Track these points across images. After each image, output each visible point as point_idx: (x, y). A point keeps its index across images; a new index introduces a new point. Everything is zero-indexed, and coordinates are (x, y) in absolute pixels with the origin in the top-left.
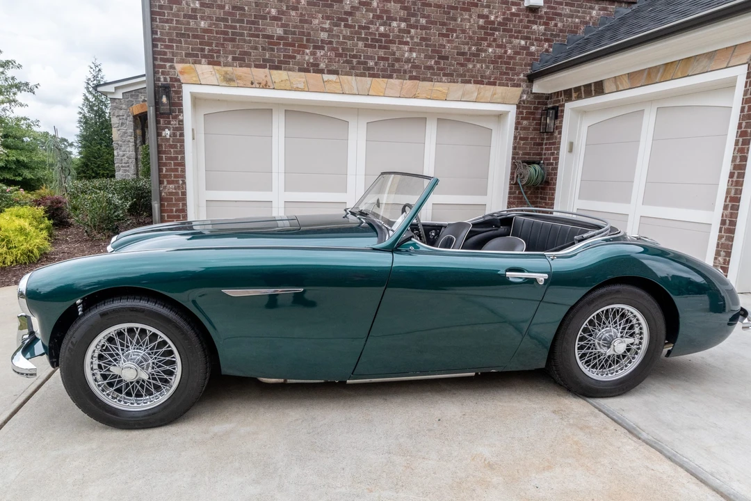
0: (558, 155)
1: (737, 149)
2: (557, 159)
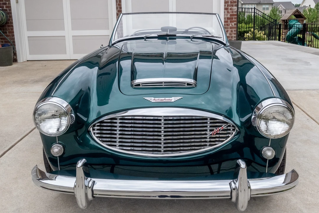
0: (10, 4)
1: (117, 4)
2: (9, 7)
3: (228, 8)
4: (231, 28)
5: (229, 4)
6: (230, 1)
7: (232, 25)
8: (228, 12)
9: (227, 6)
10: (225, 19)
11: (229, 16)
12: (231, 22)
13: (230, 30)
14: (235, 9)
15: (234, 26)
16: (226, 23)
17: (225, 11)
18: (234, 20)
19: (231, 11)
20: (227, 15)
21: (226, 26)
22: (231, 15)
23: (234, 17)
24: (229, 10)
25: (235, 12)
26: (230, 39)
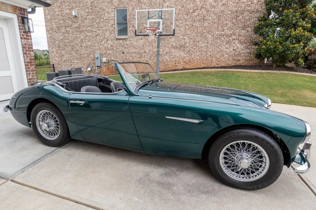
3: (27, 53)
4: (32, 71)
5: (27, 49)
6: (28, 47)
7: (32, 68)
8: (27, 57)
9: (26, 51)
10: (26, 63)
11: (28, 60)
12: (31, 65)
13: (32, 72)
14: (33, 54)
15: (34, 69)
16: (27, 67)
17: (24, 55)
18: (33, 63)
19: (29, 55)
20: (27, 59)
21: (28, 69)
22: (30, 59)
23: (33, 61)
24: (28, 55)
25: (33, 57)
26: (33, 80)
